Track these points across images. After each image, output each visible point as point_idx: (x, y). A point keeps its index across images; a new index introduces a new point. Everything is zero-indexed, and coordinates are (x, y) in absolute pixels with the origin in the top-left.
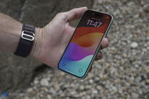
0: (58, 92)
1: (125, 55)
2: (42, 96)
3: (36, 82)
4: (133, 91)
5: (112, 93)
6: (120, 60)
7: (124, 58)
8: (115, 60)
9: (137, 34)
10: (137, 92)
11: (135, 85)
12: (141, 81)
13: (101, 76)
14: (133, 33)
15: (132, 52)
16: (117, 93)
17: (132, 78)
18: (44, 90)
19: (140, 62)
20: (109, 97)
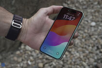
0: (38, 55)
1: (86, 31)
2: (26, 57)
3: (22, 47)
4: (91, 57)
5: (76, 57)
6: (82, 34)
7: (85, 33)
9: (95, 16)
10: (93, 58)
11: (92, 53)
12: (96, 50)
14: (92, 16)
15: (91, 29)
16: (79, 58)
17: (91, 48)
18: (28, 53)
19: (96, 37)
20: (74, 60)
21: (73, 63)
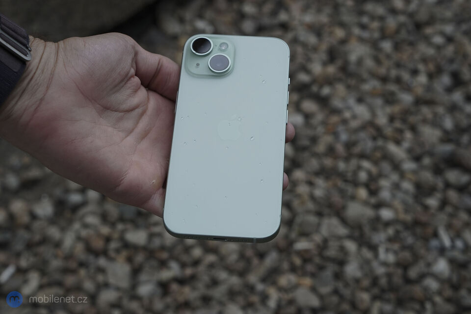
4: (425, 121)
5: (354, 124)
6: (382, 19)
7: (394, 11)
8: (365, 20)
13: (317, 68)
17: (422, 79)
19: (449, 29)
20: (344, 137)
21: (340, 148)
